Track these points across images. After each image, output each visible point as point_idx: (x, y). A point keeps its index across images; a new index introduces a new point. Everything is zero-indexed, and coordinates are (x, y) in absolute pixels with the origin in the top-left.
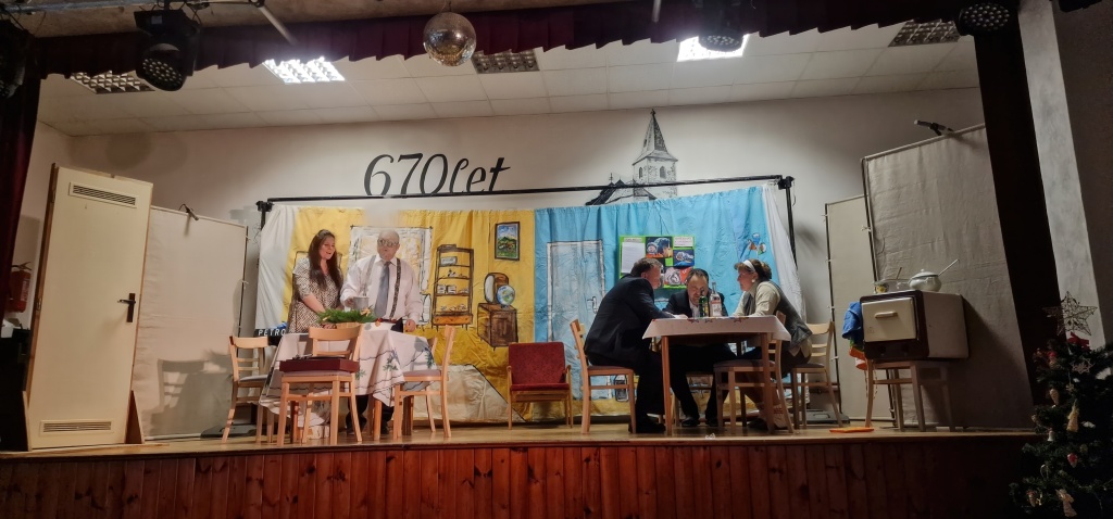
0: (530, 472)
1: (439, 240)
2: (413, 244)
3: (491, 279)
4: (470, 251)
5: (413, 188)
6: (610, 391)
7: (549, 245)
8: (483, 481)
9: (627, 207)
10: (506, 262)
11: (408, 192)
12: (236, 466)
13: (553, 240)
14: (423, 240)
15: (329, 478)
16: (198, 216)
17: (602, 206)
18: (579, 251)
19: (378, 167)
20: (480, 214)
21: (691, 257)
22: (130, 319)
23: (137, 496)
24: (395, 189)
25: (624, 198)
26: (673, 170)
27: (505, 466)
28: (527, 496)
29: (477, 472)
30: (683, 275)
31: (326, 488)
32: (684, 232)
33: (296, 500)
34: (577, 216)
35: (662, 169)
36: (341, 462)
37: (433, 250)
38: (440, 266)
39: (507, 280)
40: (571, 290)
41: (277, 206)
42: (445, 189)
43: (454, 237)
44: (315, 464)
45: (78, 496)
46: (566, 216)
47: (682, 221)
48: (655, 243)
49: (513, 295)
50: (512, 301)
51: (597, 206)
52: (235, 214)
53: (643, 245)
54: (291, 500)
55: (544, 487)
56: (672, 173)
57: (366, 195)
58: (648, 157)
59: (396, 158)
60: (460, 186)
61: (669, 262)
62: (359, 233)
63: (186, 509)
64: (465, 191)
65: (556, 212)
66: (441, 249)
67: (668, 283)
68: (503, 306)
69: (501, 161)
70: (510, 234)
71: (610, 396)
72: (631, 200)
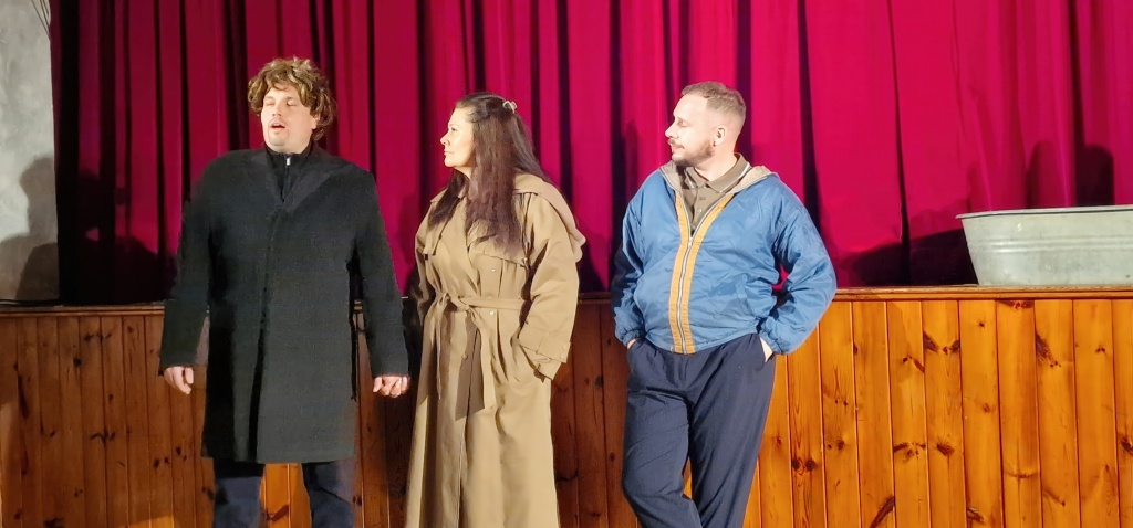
0: (1040, 347)
8: (941, 362)
27: (988, 332)
28: (1033, 392)
29: (929, 344)
55: (1072, 378)
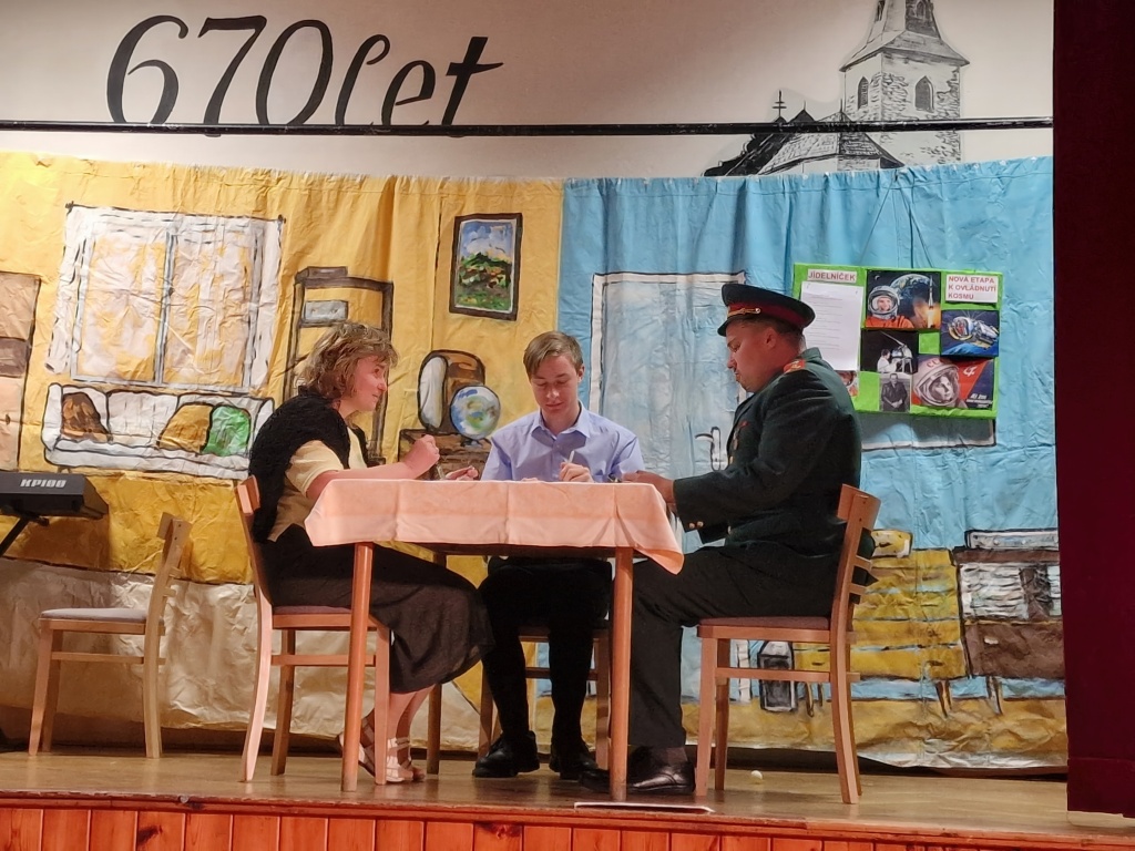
1: (302, 254)
2: (232, 261)
3: (435, 368)
4: (384, 288)
5: (237, 108)
6: (745, 683)
7: (598, 281)
9: (819, 185)
10: (479, 321)
11: (225, 118)
13: (611, 269)
14: (258, 252)
17: (753, 179)
18: (681, 302)
19: (143, 50)
20: (414, 189)
21: (991, 332)
24: (189, 109)
25: (812, 159)
26: (954, 88)
30: (964, 379)
32: (975, 261)
34: (681, 203)
35: (923, 87)
37: (285, 282)
38: (301, 323)
39: (479, 372)
40: (652, 406)
42: (324, 115)
43: (342, 247)
46: (651, 205)
47: (971, 229)
48: (893, 290)
49: (495, 412)
50: (493, 426)
51: (739, 179)
53: (861, 290)
56: (950, 99)
57: (108, 119)
58: (887, 51)
59: (195, 27)
60: (364, 109)
61: (929, 343)
62: (88, 225)
64: (378, 121)
65: (624, 192)
66: (306, 279)
67: (921, 401)
68: (467, 440)
69: (477, 45)
70: (495, 245)
71: (745, 696)
72: (830, 167)
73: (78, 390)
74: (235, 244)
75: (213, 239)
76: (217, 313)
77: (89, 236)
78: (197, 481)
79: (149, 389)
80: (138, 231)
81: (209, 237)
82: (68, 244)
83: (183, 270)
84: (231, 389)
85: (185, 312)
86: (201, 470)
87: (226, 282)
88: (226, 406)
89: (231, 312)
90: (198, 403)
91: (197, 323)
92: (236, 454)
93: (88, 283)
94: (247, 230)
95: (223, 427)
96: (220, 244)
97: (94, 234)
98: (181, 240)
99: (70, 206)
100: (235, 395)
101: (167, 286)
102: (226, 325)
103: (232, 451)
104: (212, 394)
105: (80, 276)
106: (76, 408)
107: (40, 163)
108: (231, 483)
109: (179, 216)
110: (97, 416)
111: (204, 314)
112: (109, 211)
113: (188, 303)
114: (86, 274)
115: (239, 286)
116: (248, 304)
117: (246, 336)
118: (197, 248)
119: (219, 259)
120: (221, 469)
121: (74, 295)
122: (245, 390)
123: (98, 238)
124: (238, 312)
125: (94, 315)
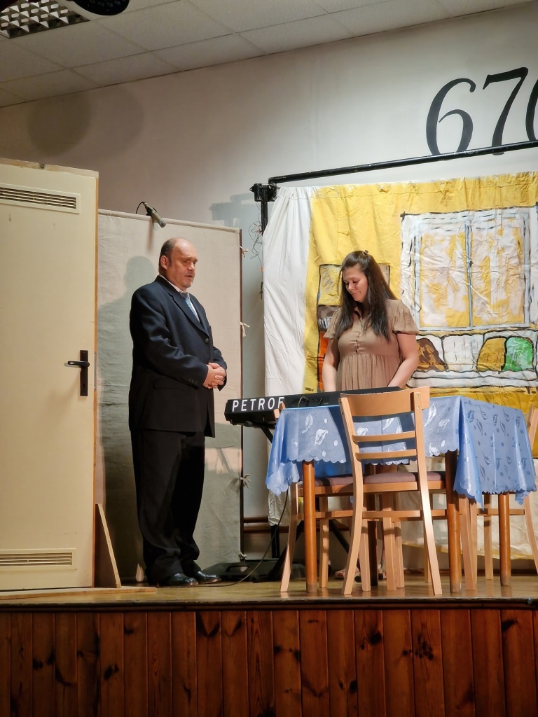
2: (509, 239)
11: (506, 140)
12: (256, 626)
14: (526, 229)
15: (405, 653)
16: (164, 219)
19: (447, 104)
22: (84, 392)
23: (117, 669)
24: (481, 137)
31: (402, 671)
33: (354, 687)
36: (424, 626)
41: (284, 190)
44: (381, 628)
45: (37, 665)
52: (219, 210)
54: (346, 686)
59: (480, 82)
62: (417, 225)
63: (188, 692)
73: (422, 337)
74: (510, 226)
75: (494, 225)
76: (502, 274)
77: (417, 234)
78: (501, 390)
79: (467, 332)
80: (449, 227)
81: (492, 224)
82: (404, 241)
83: (477, 248)
84: (517, 325)
85: (482, 277)
86: (503, 382)
87: (506, 253)
88: (515, 337)
89: (511, 272)
90: (496, 337)
91: (489, 283)
92: (527, 369)
93: (421, 265)
94: (517, 216)
95: (515, 351)
96: (499, 228)
97: (420, 232)
98: (474, 228)
99: (403, 216)
100: (520, 329)
101: (468, 261)
102: (510, 282)
103: (523, 368)
104: (505, 330)
105: (414, 261)
106: (423, 349)
107: (382, 190)
108: (525, 389)
109: (471, 213)
110: (436, 353)
111: (494, 276)
112: (428, 215)
113: (483, 270)
114: (418, 259)
115: (516, 254)
116: (523, 266)
117: (524, 288)
118: (484, 233)
119: (500, 237)
120: (517, 381)
121: (412, 274)
122: (528, 326)
123: (423, 235)
124: (516, 272)
125: (427, 286)
